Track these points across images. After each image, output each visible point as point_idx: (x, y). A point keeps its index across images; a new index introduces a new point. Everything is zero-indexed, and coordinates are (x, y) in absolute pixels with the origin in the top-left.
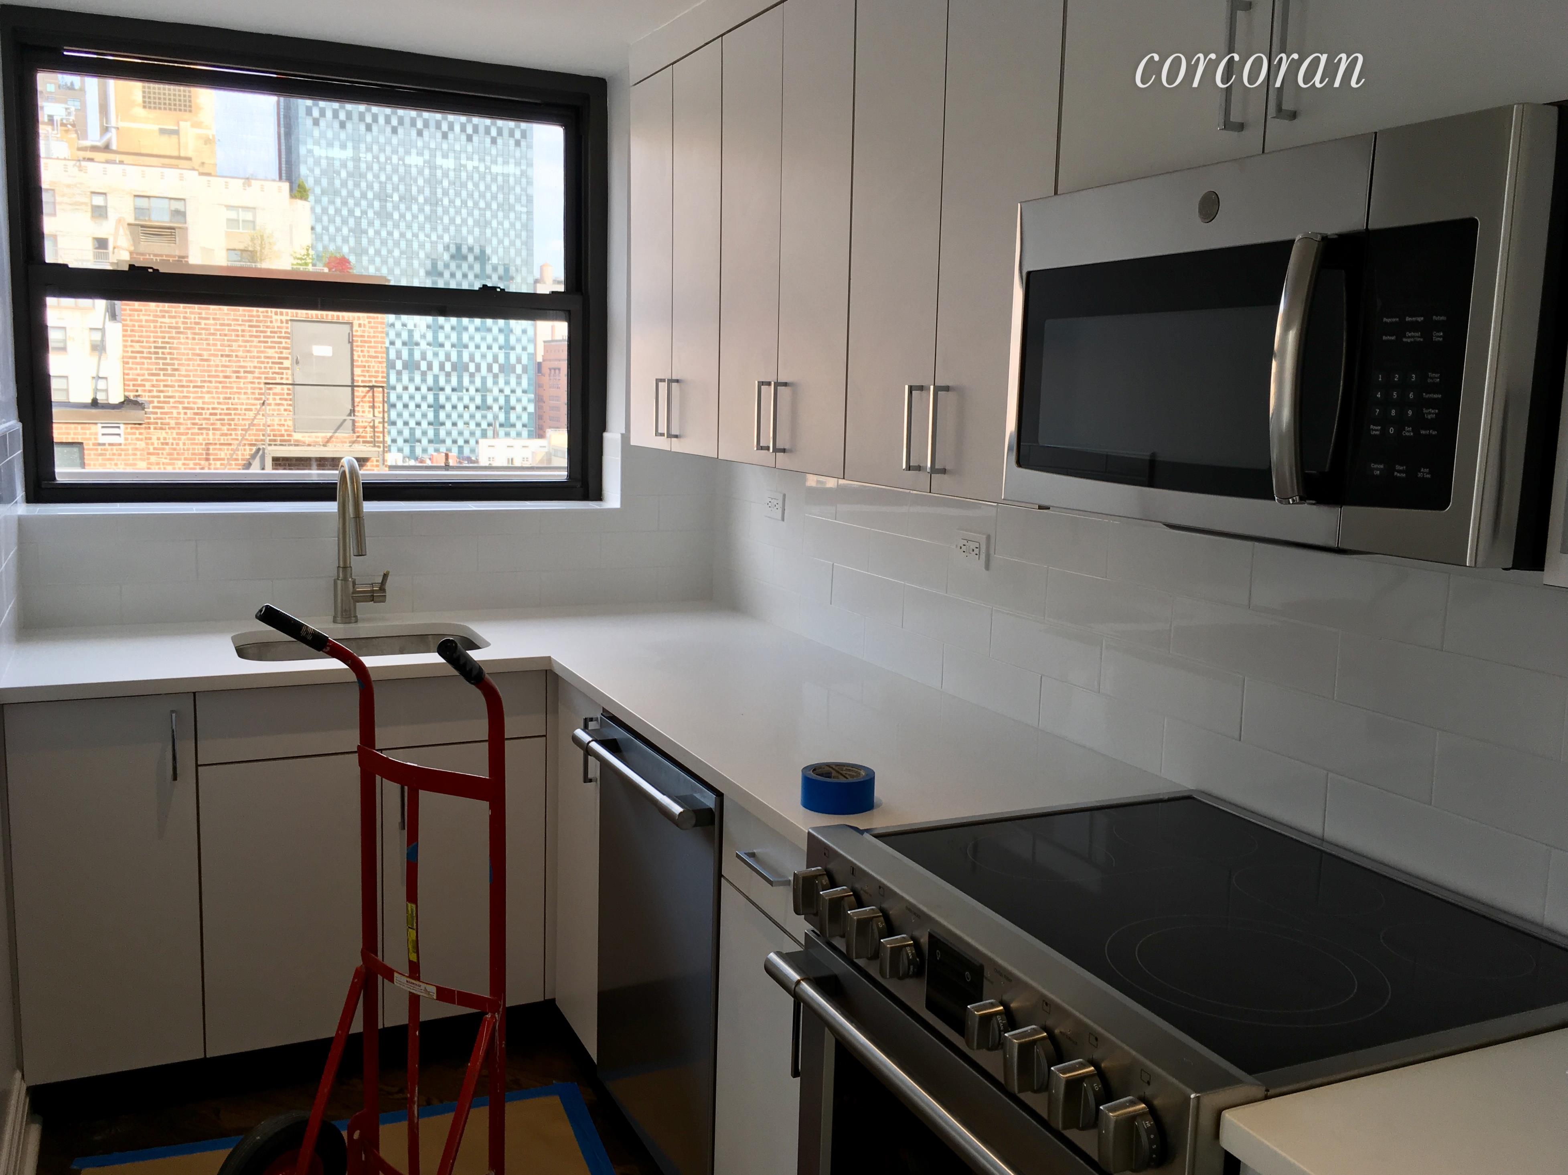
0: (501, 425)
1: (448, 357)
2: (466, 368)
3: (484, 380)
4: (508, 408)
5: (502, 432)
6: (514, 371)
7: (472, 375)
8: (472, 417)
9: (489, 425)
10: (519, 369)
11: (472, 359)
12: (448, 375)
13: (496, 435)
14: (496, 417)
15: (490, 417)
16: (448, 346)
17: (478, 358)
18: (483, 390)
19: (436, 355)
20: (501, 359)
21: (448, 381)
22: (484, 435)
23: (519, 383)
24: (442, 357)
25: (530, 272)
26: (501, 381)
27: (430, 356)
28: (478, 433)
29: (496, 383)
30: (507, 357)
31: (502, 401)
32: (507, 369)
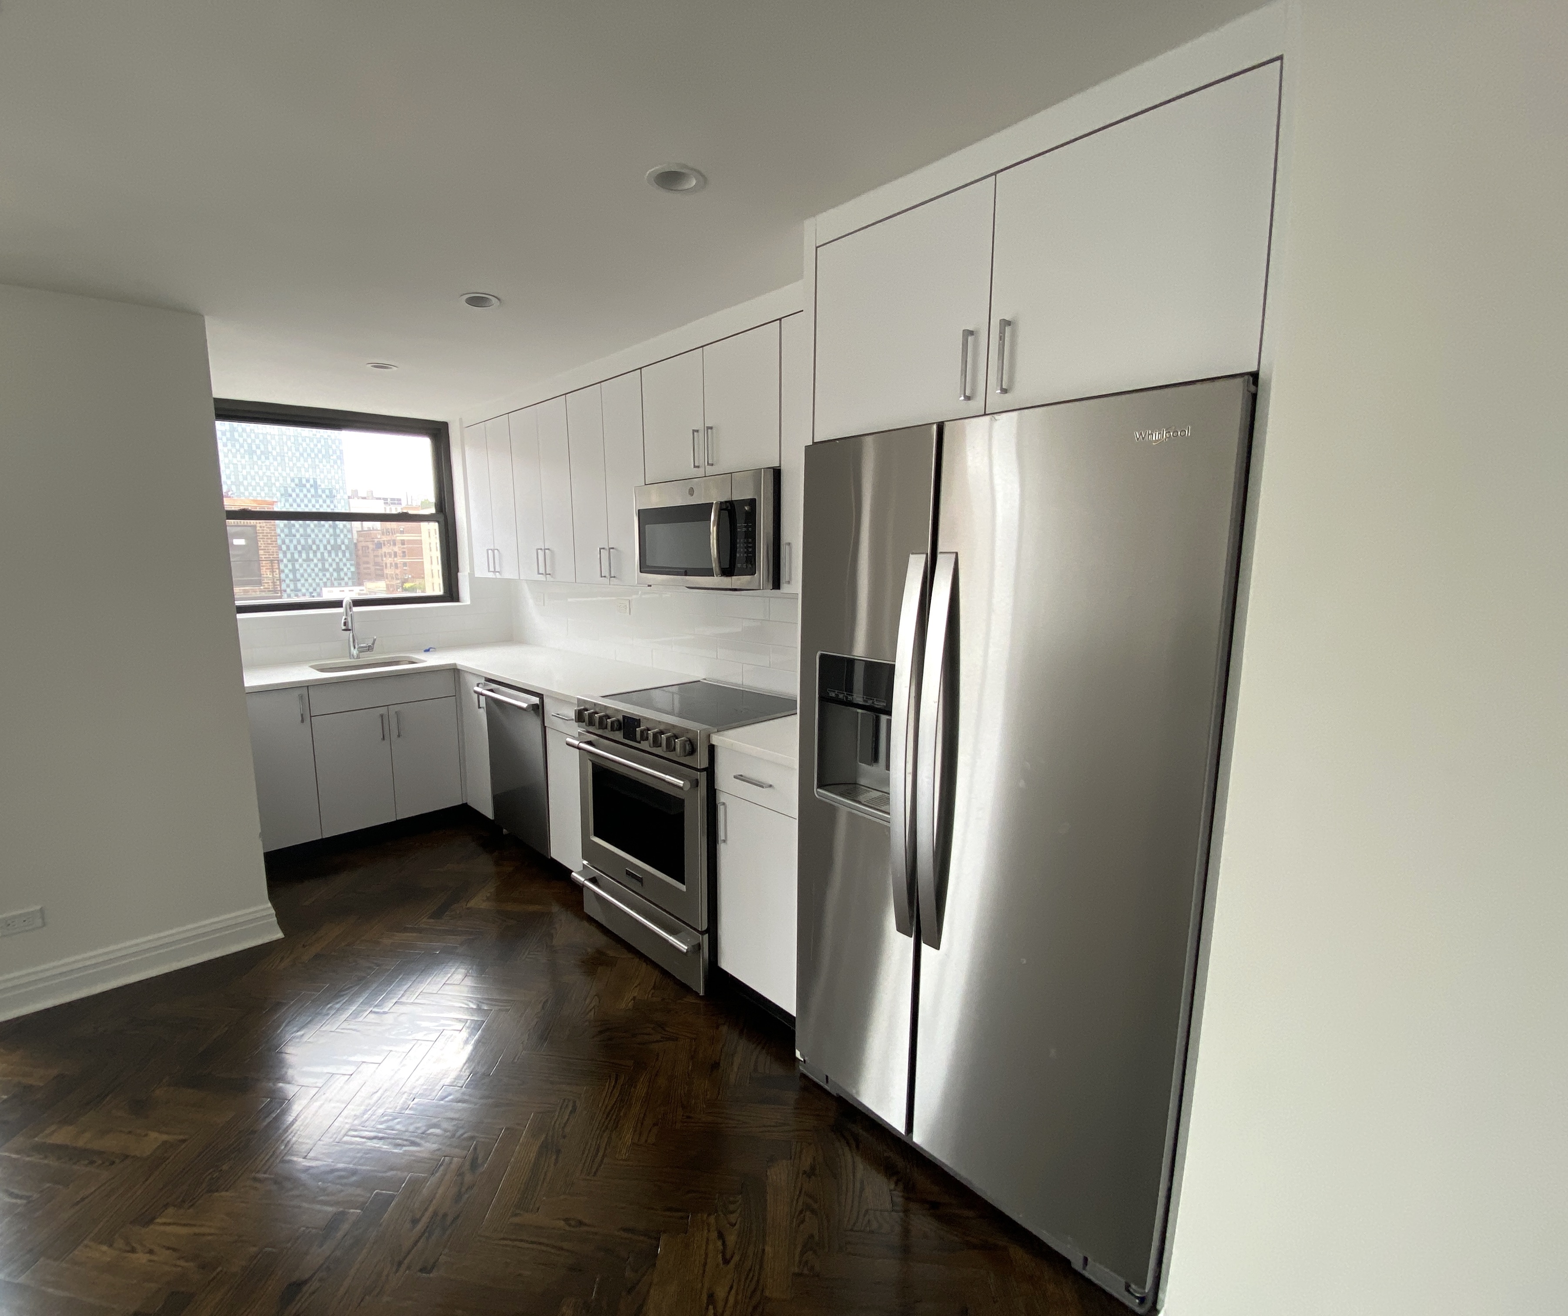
0: (335, 579)
1: (299, 542)
2: (311, 548)
3: (322, 554)
4: (338, 570)
5: (336, 583)
6: (340, 548)
7: (315, 553)
8: (317, 575)
9: (328, 579)
10: (343, 547)
11: (314, 542)
12: (300, 552)
13: (332, 585)
14: (332, 575)
15: (328, 575)
16: (298, 536)
17: (317, 542)
18: (323, 560)
19: (291, 541)
20: (332, 542)
21: (300, 556)
22: (325, 585)
23: (344, 556)
24: (295, 542)
25: (345, 493)
26: (333, 555)
27: (287, 541)
28: (322, 584)
29: (330, 555)
30: (335, 540)
31: (334, 566)
32: (336, 548)
